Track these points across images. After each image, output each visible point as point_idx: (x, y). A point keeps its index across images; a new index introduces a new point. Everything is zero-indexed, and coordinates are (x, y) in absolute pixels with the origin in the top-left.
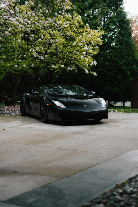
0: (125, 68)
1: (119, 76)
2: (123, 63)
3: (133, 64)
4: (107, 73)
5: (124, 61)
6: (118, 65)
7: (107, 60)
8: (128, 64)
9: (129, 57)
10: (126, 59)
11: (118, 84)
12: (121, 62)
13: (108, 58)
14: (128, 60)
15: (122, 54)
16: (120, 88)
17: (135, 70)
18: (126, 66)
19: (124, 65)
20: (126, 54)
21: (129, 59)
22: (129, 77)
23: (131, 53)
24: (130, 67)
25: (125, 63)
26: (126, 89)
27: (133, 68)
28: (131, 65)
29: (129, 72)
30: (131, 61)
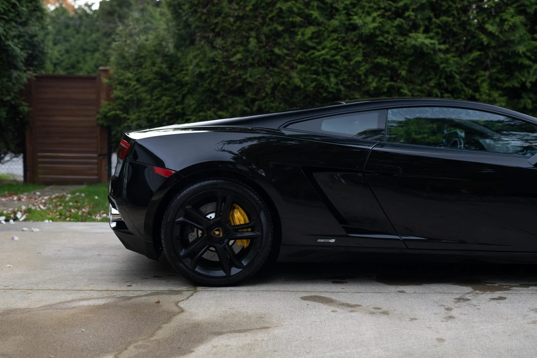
0: (5, 30)
3: (28, 19)
8: (11, 15)
17: (37, 41)
18: (7, 21)
22: (16, 68)
24: (20, 27)
25: (2, 11)
26: (5, 113)
27: (29, 32)
28: (24, 19)
29: (20, 46)
30: (22, 6)
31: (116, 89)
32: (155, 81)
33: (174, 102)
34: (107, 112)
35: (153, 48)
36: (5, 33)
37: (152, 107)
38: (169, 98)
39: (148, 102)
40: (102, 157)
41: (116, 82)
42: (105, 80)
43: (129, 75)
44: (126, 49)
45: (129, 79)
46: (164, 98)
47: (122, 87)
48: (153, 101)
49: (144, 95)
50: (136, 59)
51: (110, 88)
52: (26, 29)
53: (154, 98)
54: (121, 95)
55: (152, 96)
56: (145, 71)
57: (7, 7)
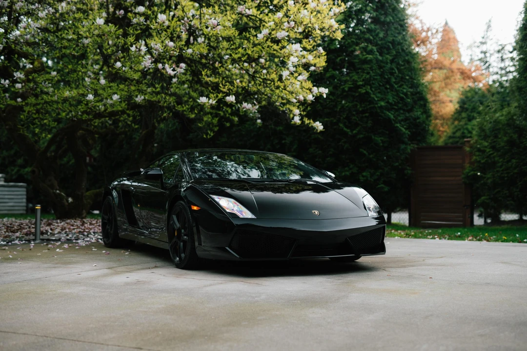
0: (394, 117)
1: (378, 139)
2: (388, 102)
3: (413, 107)
4: (345, 129)
5: (391, 98)
6: (375, 107)
7: (345, 94)
8: (400, 105)
9: (405, 87)
10: (397, 91)
11: (375, 160)
12: (382, 99)
13: (346, 89)
14: (402, 95)
15: (385, 78)
16: (381, 171)
17: (419, 122)
18: (397, 110)
19: (390, 107)
20: (396, 79)
21: (405, 91)
22: (403, 143)
23: (408, 75)
24: (407, 113)
25: (393, 103)
26: (395, 175)
27: (413, 116)
28: (409, 107)
29: (405, 127)
30: (408, 98)
31: (475, 155)
32: (506, 148)
33: (522, 164)
34: (469, 173)
35: (506, 122)
36: (394, 119)
37: (503, 167)
38: (517, 161)
39: (500, 164)
40: (466, 207)
41: (475, 150)
42: (468, 149)
43: (486, 144)
44: (485, 124)
45: (486, 147)
46: (514, 161)
47: (480, 154)
48: (504, 163)
49: (496, 159)
50: (493, 131)
51: (471, 154)
52: (411, 114)
53: (505, 161)
54: (478, 160)
55: (504, 159)
56: (500, 140)
57: (397, 100)
